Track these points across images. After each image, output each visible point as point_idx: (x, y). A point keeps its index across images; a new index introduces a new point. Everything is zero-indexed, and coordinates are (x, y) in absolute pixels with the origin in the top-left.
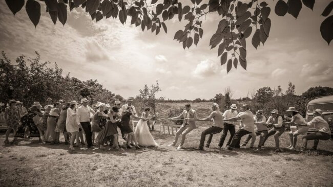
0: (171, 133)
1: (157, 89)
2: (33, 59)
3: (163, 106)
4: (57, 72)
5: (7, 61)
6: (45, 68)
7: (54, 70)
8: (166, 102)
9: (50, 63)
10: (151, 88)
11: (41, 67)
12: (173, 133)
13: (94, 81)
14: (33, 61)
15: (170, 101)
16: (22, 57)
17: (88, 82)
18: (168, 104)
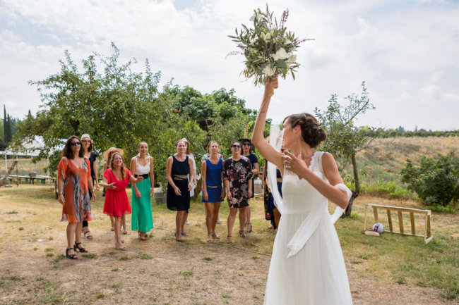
0: (396, 229)
1: (362, 105)
2: (108, 58)
3: (397, 147)
4: (148, 80)
5: (73, 68)
6: (127, 73)
7: (144, 77)
8: (409, 135)
9: (136, 62)
10: (347, 103)
11: (122, 72)
12: (402, 230)
13: (228, 91)
14: (108, 62)
15: (422, 134)
16: (92, 58)
17: (215, 95)
18: (414, 141)
